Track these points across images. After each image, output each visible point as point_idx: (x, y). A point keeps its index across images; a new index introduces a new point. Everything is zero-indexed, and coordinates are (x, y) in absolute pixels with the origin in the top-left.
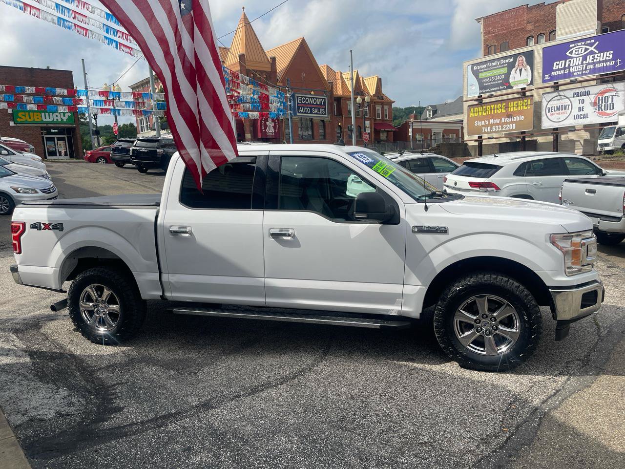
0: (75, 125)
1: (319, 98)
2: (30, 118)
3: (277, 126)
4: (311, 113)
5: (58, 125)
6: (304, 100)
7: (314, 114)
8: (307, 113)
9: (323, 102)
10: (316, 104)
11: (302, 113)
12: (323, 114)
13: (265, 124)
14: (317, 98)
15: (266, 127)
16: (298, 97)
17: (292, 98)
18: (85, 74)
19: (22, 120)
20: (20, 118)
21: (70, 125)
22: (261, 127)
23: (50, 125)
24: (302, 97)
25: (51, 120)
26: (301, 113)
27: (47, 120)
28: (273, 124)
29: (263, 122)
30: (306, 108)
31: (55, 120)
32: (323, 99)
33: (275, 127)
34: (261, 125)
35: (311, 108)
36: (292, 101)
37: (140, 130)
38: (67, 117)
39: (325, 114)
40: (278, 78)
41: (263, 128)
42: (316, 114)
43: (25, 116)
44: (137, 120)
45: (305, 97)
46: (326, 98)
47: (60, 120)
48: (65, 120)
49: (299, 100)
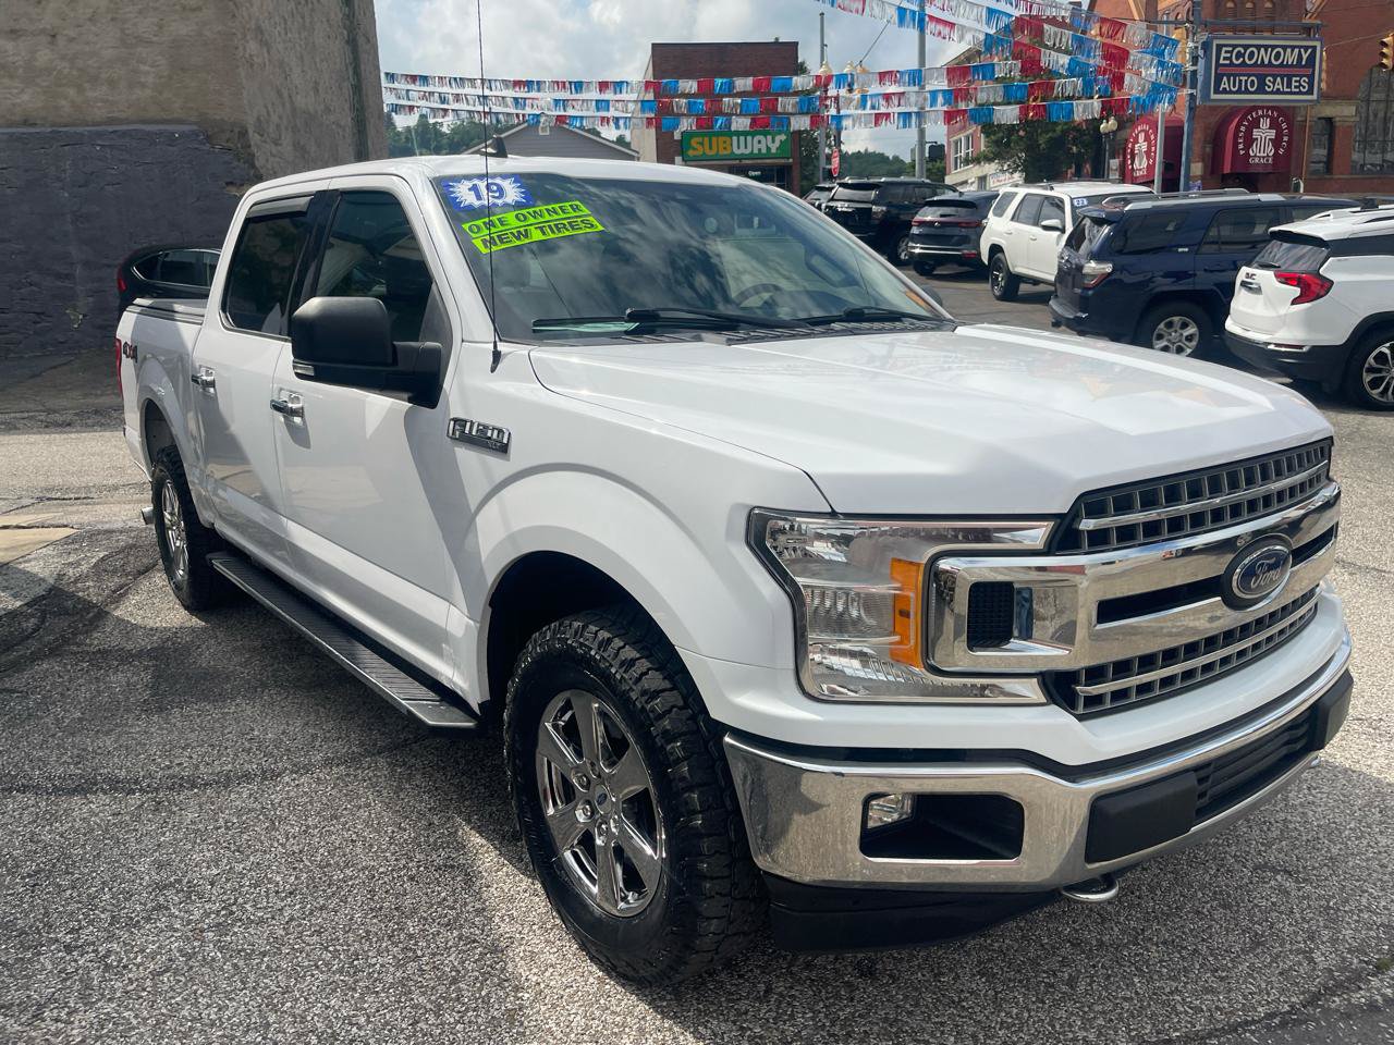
0: (791, 160)
1: (1293, 48)
2: (711, 148)
3: (1286, 139)
4: (1261, 90)
5: (759, 161)
6: (1239, 55)
7: (1272, 93)
8: (1247, 92)
9: (1305, 57)
10: (1281, 65)
11: (1231, 92)
12: (1300, 93)
13: (1249, 133)
14: (1284, 48)
15: (1249, 141)
16: (1219, 47)
17: (1201, 53)
18: (823, 45)
19: (696, 153)
20: (694, 149)
21: (783, 161)
22: (1236, 144)
23: (747, 162)
24: (1235, 46)
25: (748, 151)
26: (1225, 91)
27: (742, 151)
28: (1272, 134)
29: (1243, 129)
30: (1244, 78)
31: (756, 151)
32: (1306, 48)
33: (1276, 143)
34: (1236, 136)
35: (1262, 79)
36: (1201, 62)
37: (953, 166)
38: (777, 144)
39: (1310, 92)
40: (1309, 7)
41: (1241, 146)
42: (1278, 92)
43: (702, 144)
44: (949, 142)
45: (1246, 47)
46: (1318, 44)
47: (764, 151)
48: (774, 151)
49: (1223, 55)
